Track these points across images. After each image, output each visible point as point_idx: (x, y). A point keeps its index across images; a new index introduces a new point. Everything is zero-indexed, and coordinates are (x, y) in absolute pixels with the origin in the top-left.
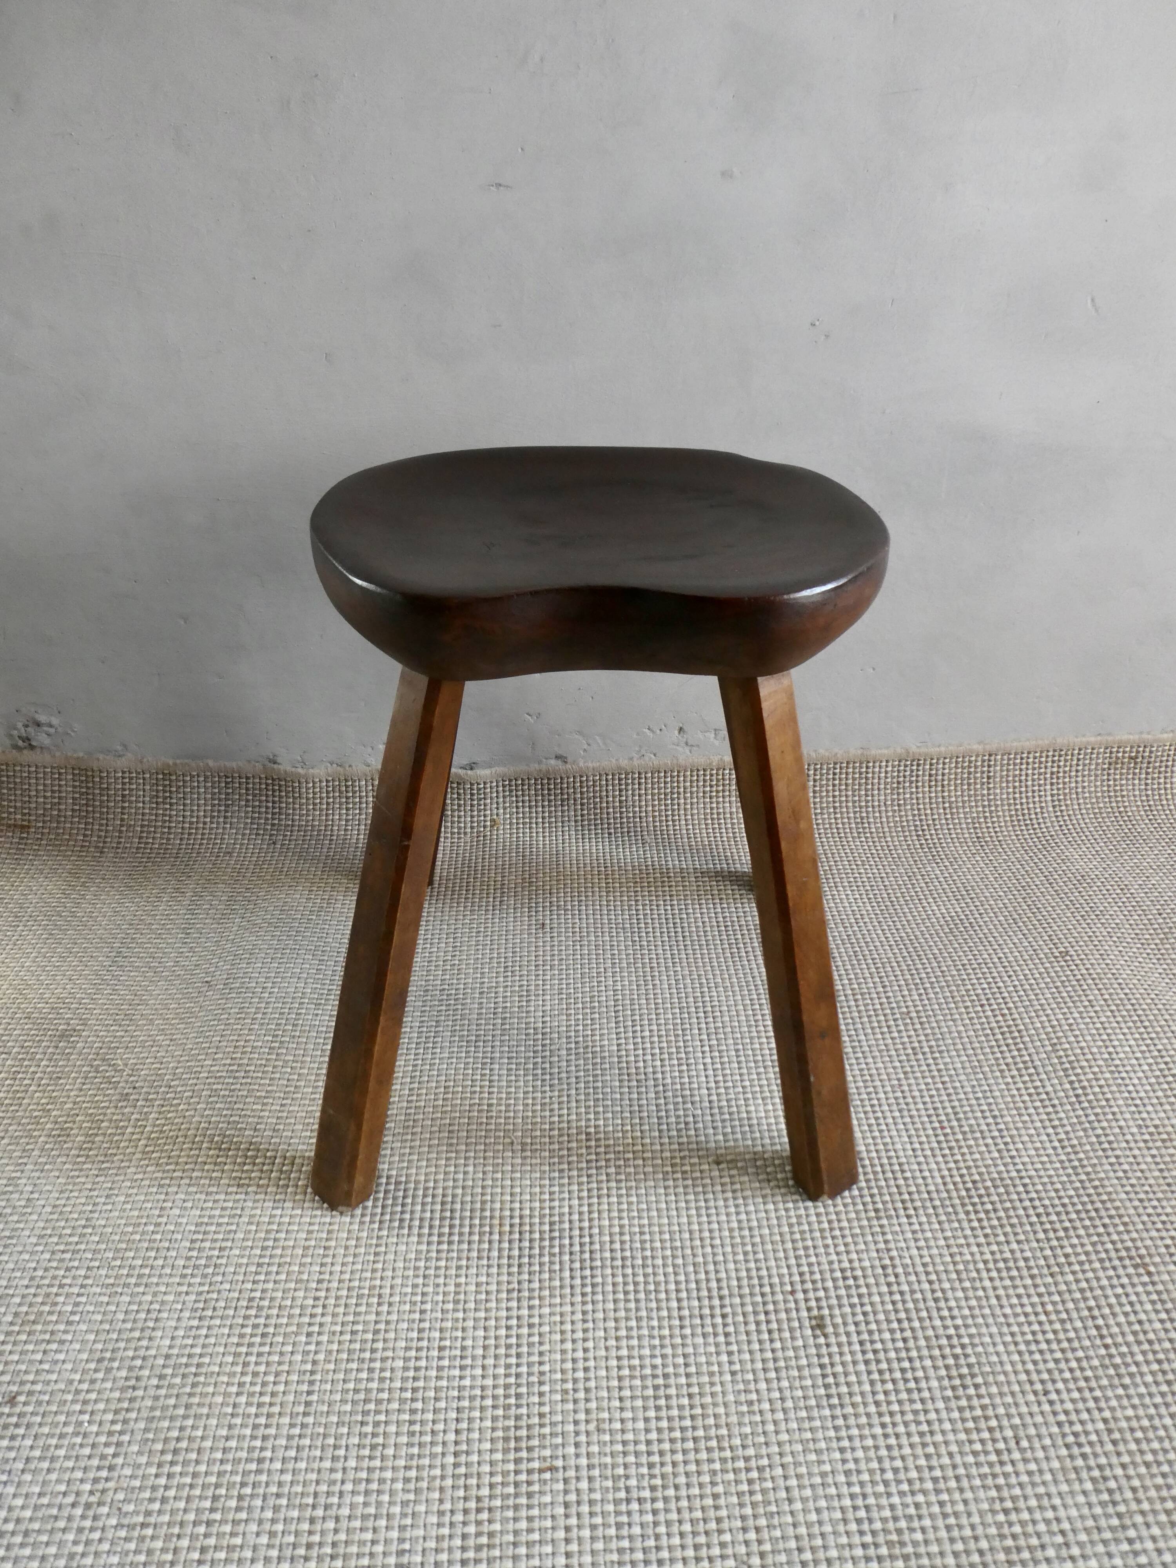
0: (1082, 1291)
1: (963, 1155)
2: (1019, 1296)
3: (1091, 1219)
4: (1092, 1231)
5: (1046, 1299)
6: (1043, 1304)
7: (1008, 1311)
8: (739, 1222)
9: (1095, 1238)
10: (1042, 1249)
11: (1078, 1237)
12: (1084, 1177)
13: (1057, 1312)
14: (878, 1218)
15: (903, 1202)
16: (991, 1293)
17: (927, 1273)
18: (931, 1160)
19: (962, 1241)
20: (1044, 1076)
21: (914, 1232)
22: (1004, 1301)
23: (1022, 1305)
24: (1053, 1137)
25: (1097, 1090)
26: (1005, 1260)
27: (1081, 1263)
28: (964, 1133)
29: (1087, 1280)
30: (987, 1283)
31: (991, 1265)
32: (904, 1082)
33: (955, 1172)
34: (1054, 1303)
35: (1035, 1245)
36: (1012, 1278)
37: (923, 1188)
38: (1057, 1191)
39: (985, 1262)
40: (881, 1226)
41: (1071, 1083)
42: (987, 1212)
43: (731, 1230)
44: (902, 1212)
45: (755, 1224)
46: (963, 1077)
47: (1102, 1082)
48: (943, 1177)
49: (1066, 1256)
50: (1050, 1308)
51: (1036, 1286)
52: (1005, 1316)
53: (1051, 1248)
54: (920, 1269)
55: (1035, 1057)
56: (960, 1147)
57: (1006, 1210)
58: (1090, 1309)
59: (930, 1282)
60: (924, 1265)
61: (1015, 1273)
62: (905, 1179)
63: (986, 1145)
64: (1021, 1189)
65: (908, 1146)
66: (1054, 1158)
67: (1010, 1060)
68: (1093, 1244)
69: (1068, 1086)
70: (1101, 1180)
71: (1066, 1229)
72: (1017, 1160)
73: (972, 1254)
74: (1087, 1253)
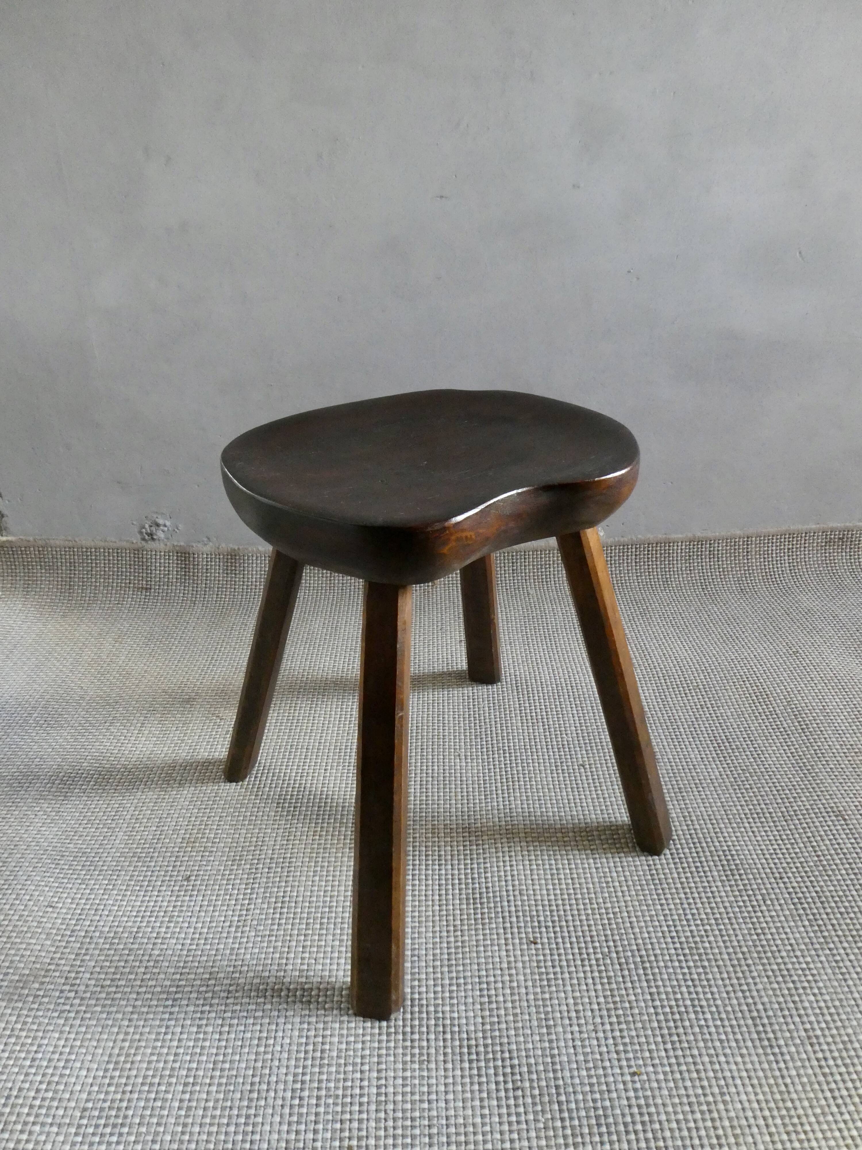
0: (804, 828)
1: (732, 760)
2: (766, 831)
3: (810, 792)
4: (810, 798)
5: (782, 832)
6: (780, 836)
7: (759, 838)
8: (597, 795)
9: (812, 802)
10: (780, 808)
11: (802, 801)
12: (806, 772)
13: (789, 839)
14: (681, 793)
15: (696, 784)
16: (749, 829)
17: (710, 820)
18: (713, 763)
19: (732, 804)
20: (782, 719)
21: (702, 799)
22: (757, 834)
23: (768, 836)
24: (788, 751)
25: (815, 725)
26: (757, 814)
27: (803, 815)
28: (733, 749)
29: (807, 823)
30: (747, 825)
31: (749, 816)
32: (695, 723)
33: (727, 769)
34: (787, 835)
35: (776, 805)
36: (761, 823)
37: (708, 777)
38: (789, 778)
39: (745, 814)
40: (682, 796)
41: (799, 722)
42: (746, 789)
43: (592, 799)
44: (695, 789)
45: (607, 796)
46: (732, 720)
47: (819, 721)
48: (720, 772)
49: (795, 811)
50: (784, 837)
51: (776, 826)
52: (757, 841)
53: (785, 807)
54: (706, 817)
55: (777, 709)
56: (730, 757)
57: (758, 788)
58: (808, 838)
59: (712, 824)
60: (709, 816)
61: (763, 820)
62: (697, 773)
63: (747, 755)
64: (767, 777)
65: (699, 756)
66: (788, 762)
67: (761, 711)
68: (811, 805)
69: (797, 724)
70: (816, 773)
71: (794, 798)
72: (765, 763)
73: (737, 810)
74: (807, 810)
